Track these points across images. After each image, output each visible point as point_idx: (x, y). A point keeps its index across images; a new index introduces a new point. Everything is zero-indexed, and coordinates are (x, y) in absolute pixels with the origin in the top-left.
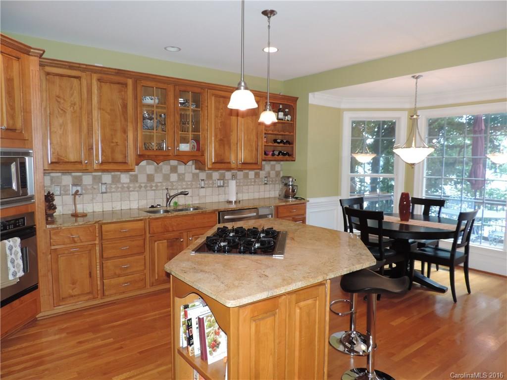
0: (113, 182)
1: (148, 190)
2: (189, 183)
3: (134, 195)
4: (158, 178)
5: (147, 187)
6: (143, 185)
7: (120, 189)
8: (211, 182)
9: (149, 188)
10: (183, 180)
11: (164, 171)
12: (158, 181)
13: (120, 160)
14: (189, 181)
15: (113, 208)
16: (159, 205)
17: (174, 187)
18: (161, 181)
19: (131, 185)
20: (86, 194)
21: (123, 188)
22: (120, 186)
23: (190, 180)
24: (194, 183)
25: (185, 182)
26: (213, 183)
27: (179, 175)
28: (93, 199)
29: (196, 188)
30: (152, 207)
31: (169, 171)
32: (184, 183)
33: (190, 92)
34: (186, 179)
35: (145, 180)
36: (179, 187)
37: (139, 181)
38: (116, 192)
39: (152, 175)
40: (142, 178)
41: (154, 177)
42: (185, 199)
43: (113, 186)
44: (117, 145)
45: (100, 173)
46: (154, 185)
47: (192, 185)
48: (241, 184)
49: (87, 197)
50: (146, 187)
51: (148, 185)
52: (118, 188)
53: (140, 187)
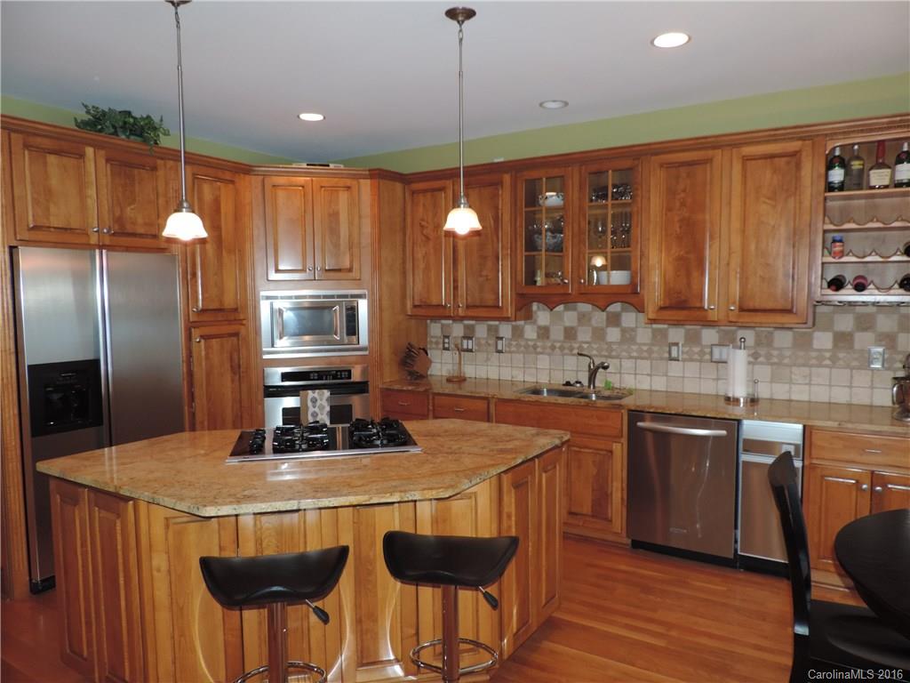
0: (513, 335)
1: (566, 354)
2: (645, 348)
3: (544, 362)
4: (584, 335)
5: (564, 348)
6: (558, 345)
7: (522, 348)
8: (696, 349)
9: (566, 351)
10: (632, 340)
11: (593, 323)
12: (584, 340)
13: (490, 303)
14: (645, 344)
15: (512, 377)
16: (580, 383)
17: (614, 353)
18: (588, 339)
19: (539, 344)
20: (479, 351)
21: (527, 347)
22: (523, 343)
23: (648, 341)
24: (655, 349)
25: (636, 344)
26: (702, 353)
27: (624, 331)
28: (488, 359)
29: (662, 359)
30: (568, 384)
31: (605, 323)
32: (634, 347)
33: (610, 172)
34: (639, 340)
35: (561, 337)
36: (624, 354)
37: (552, 336)
38: (518, 352)
39: (572, 328)
40: (557, 334)
41: (576, 332)
42: (635, 379)
43: (514, 343)
44: (487, 279)
45: (497, 323)
46: (576, 345)
47: (650, 351)
48: (786, 361)
49: (481, 356)
50: (562, 348)
51: (567, 345)
52: (521, 346)
53: (553, 348)
